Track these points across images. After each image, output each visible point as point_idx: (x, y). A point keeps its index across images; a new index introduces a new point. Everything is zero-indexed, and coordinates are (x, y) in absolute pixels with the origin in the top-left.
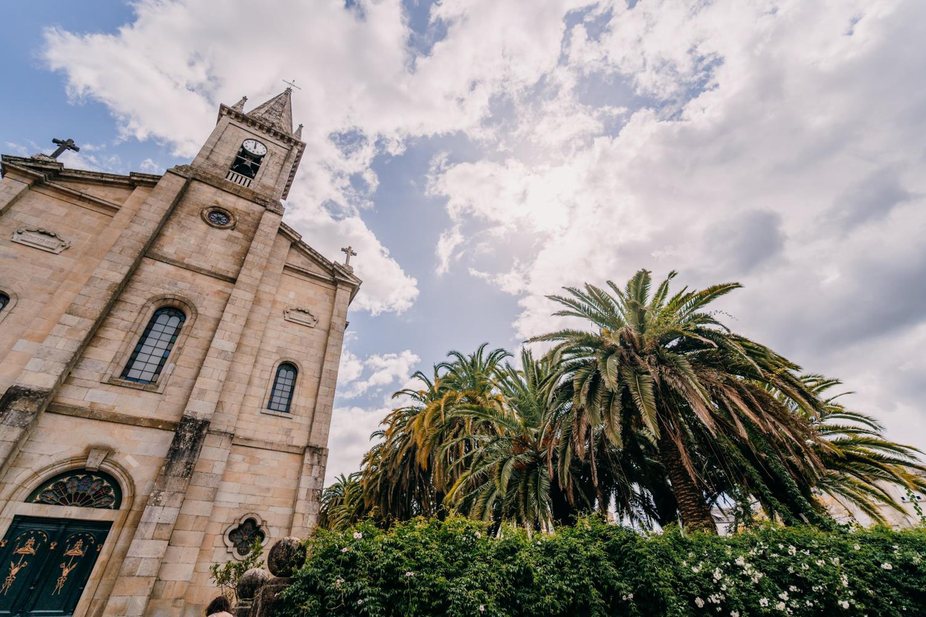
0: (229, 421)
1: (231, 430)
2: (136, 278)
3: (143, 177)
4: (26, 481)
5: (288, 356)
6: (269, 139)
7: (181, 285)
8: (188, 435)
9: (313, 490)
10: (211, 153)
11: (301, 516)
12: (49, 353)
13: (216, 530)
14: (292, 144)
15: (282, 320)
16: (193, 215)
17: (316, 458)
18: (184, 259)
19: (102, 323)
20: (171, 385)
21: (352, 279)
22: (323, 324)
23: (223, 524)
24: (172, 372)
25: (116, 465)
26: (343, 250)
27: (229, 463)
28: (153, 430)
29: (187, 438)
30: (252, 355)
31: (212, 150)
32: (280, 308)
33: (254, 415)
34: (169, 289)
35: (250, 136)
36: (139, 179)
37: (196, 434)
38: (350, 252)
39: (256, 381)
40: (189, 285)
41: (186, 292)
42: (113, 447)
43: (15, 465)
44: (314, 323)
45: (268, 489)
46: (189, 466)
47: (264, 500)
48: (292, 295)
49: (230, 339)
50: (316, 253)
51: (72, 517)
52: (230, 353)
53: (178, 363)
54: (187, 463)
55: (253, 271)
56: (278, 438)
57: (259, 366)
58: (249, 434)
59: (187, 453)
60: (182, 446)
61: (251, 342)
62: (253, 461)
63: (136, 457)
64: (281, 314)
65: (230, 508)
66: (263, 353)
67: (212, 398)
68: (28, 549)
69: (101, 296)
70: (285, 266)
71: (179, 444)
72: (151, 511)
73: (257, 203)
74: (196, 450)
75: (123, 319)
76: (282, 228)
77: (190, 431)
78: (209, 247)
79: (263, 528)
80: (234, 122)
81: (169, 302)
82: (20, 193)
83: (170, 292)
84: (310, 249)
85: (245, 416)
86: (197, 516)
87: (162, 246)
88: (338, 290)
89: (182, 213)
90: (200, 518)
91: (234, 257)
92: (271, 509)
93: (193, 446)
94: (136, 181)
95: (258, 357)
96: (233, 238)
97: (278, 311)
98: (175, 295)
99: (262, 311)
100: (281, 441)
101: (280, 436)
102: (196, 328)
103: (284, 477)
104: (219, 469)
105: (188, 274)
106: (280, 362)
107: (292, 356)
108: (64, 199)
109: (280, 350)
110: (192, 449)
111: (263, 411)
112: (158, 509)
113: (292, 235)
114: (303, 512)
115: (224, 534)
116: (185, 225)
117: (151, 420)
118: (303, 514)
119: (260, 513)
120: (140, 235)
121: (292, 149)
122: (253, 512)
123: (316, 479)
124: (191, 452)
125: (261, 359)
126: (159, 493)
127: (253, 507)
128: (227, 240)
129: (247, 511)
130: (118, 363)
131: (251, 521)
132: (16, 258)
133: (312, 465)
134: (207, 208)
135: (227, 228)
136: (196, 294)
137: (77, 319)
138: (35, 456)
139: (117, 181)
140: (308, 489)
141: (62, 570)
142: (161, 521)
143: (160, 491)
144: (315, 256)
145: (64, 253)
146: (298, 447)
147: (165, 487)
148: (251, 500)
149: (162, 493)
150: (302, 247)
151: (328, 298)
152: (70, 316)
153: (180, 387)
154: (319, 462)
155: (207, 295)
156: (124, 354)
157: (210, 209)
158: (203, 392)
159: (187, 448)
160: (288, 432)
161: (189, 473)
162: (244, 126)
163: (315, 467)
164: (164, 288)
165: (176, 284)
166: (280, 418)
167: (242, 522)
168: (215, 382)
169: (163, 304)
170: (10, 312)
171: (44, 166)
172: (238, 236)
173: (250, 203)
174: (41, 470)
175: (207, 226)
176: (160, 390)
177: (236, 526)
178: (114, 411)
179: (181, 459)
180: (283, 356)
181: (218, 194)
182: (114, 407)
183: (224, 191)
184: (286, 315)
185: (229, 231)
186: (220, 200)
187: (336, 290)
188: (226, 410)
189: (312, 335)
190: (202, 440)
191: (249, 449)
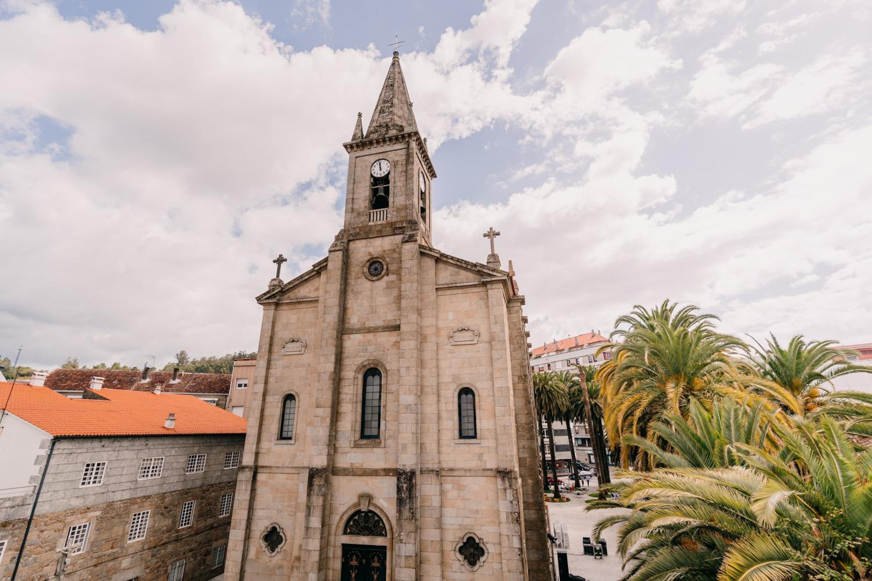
0: (433, 459)
1: (436, 467)
2: (345, 355)
3: (320, 264)
4: (339, 523)
5: (463, 382)
6: (388, 148)
7: (371, 348)
8: (405, 486)
9: (511, 513)
10: (353, 203)
11: (506, 538)
12: (318, 440)
13: (449, 547)
14: (407, 140)
15: (449, 347)
16: (359, 278)
17: (507, 482)
18: (365, 324)
19: (338, 401)
20: (388, 439)
21: (498, 275)
22: (485, 337)
23: (452, 542)
24: (386, 428)
25: (376, 506)
26: (485, 235)
27: (442, 493)
28: (388, 477)
29: (404, 488)
30: (433, 394)
31: (353, 199)
32: (444, 333)
33: (450, 446)
34: (364, 357)
35: (372, 159)
36: (319, 267)
37: (409, 484)
38: (491, 234)
39: (444, 415)
40: (374, 347)
41: (375, 354)
42: (371, 493)
43: (331, 513)
44: (476, 339)
45: (477, 511)
46: (411, 511)
47: (476, 521)
48: (451, 316)
49: (410, 392)
50: (458, 260)
51: (366, 544)
52: (413, 406)
53: (387, 419)
54: (410, 509)
55: (409, 316)
56: (473, 464)
57: (443, 400)
58: (451, 465)
59: (407, 501)
60: (403, 496)
61: (430, 381)
62: (460, 487)
63: (385, 499)
64: (446, 341)
65: (454, 529)
66: (442, 386)
67: (412, 449)
68: (354, 563)
69: (328, 386)
70: (436, 289)
71: (401, 494)
72: (399, 547)
73: (397, 234)
74: (413, 498)
75: (347, 394)
76: (423, 250)
77: (405, 483)
78: (377, 304)
79: (481, 545)
80: (360, 153)
81: (368, 367)
82: (273, 318)
83: (365, 359)
84: (452, 258)
85: (444, 449)
86: (432, 541)
87: (349, 319)
88: (489, 291)
89: (352, 281)
90: (434, 542)
91: (396, 303)
92: (483, 528)
93: (410, 494)
94: (318, 270)
95: (440, 391)
96: (390, 284)
97: (443, 339)
98: (369, 360)
99: (430, 347)
100: (476, 467)
101: (475, 462)
102: (389, 384)
103: (487, 499)
104: (436, 502)
105: (370, 336)
106: (458, 391)
107: (466, 382)
108: (293, 308)
109: (455, 378)
110: (410, 497)
111: (456, 441)
112: (403, 545)
113: (432, 253)
114: (508, 534)
115: (455, 550)
116: (357, 290)
117: (384, 470)
118: (508, 536)
119: (476, 532)
120: (332, 323)
121: (408, 145)
122: (470, 531)
123: (511, 502)
124: (410, 499)
125: (442, 393)
126: (400, 533)
127: (470, 527)
128: (386, 288)
129: (467, 531)
130: (355, 430)
131: (471, 540)
132: (288, 366)
133: (505, 489)
134: (364, 266)
135: (383, 276)
136: (381, 353)
137: (322, 409)
138: (338, 505)
139: (310, 275)
140: (507, 513)
141: (373, 576)
142: (407, 554)
143: (400, 532)
144: (458, 263)
145: (306, 350)
146: (492, 470)
147: (402, 529)
148: (467, 522)
149: (402, 534)
150: (445, 259)
151: (482, 303)
152: (318, 409)
153: (394, 439)
154: (510, 486)
155: (388, 350)
156: (356, 421)
157: (368, 264)
158: (404, 447)
159: (407, 496)
160: (480, 456)
161: (413, 517)
162: (366, 152)
163: (509, 491)
164: (361, 357)
165: (367, 350)
166: (471, 445)
167: (465, 541)
168: (410, 435)
169: (365, 369)
170: (299, 407)
171: (274, 293)
172: (393, 280)
173: (392, 237)
174: (343, 515)
175: (370, 282)
176: (383, 445)
177: (461, 544)
178: (363, 467)
179: (406, 506)
180: (459, 383)
181: (369, 244)
182: (363, 464)
183: (371, 238)
184: (451, 340)
185: (386, 278)
186: (371, 249)
187: (487, 291)
188: (428, 450)
189: (478, 351)
190: (414, 488)
191: (454, 478)
